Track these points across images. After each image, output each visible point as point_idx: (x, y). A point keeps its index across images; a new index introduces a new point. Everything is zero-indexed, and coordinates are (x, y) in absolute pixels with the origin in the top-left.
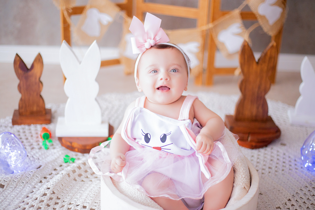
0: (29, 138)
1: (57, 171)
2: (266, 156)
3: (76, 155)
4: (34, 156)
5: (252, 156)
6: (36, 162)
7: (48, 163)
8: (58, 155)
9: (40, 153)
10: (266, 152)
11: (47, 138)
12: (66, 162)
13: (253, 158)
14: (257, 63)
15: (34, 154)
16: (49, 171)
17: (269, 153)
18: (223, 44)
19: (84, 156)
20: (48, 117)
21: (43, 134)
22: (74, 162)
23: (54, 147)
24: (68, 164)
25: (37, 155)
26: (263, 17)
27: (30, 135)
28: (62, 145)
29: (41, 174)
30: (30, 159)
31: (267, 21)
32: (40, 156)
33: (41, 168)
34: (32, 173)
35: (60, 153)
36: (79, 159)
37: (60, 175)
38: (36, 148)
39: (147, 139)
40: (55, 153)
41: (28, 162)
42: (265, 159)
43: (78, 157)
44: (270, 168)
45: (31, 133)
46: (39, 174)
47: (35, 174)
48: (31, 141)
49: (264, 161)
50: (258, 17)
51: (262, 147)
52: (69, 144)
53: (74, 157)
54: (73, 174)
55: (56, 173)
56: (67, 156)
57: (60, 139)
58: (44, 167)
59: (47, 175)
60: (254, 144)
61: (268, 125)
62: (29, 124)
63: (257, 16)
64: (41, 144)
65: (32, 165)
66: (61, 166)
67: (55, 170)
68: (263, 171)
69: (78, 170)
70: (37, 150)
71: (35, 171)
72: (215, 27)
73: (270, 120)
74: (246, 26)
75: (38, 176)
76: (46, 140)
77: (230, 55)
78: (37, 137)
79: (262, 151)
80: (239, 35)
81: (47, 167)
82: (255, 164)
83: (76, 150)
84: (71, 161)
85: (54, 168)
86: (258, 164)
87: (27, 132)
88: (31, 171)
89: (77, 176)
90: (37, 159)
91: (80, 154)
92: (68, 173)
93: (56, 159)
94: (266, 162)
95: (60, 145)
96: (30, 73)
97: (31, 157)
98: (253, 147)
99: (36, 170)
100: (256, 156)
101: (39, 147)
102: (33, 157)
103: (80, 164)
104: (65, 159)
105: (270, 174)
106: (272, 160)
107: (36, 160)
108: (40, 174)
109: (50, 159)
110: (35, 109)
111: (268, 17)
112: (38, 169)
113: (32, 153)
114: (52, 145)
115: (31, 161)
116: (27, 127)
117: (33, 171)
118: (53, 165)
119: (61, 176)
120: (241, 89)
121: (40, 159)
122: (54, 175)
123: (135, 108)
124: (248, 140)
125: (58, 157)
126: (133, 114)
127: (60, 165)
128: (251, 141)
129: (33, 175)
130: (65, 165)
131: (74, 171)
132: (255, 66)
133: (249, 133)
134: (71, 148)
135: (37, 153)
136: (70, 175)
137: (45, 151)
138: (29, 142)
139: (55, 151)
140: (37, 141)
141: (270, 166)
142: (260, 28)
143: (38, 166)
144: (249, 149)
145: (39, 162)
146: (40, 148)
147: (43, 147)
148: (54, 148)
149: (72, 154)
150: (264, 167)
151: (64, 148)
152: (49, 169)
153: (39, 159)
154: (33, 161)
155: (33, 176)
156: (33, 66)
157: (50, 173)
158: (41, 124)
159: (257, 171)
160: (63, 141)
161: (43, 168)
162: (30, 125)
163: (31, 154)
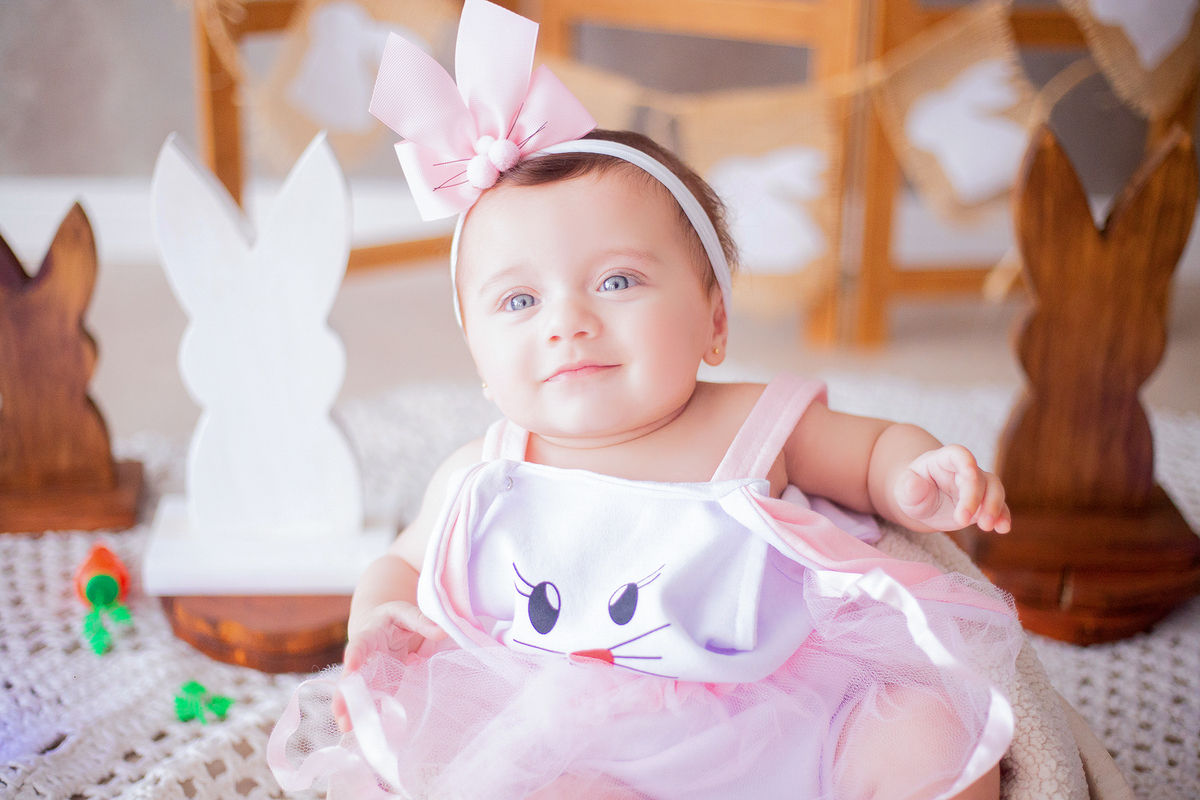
0: (30, 598)
1: (139, 765)
2: (1149, 678)
3: (239, 682)
4: (39, 689)
5: (1085, 682)
6: (42, 716)
7: (100, 722)
8: (149, 681)
9: (68, 675)
10: (1149, 660)
11: (108, 601)
12: (187, 719)
13: (1086, 692)
14: (1104, 234)
15: (41, 678)
16: (98, 762)
17: (1165, 666)
18: (931, 159)
19: (273, 684)
20: (126, 497)
21: (87, 581)
22: (222, 718)
23: (138, 640)
24: (193, 726)
25: (55, 683)
26: (1114, 33)
27: (35, 582)
28: (179, 631)
29: (59, 778)
30: (16, 701)
31: (1131, 51)
32: (65, 686)
33: (63, 747)
34: (12, 773)
35: (161, 672)
36: (248, 701)
37: (144, 788)
38: (51, 649)
39: (543, 613)
40: (136, 673)
41: (5, 719)
42: (1148, 696)
43: (247, 690)
44: (1171, 740)
45: (38, 572)
46: (49, 781)
47: (28, 780)
48: (37, 612)
49: (1143, 705)
50: (1091, 34)
51: (1126, 635)
52: (203, 628)
53: (230, 692)
54: (207, 779)
55: (134, 776)
56: (194, 687)
57: (168, 603)
58: (80, 742)
59: (89, 782)
60: (1090, 622)
61: (1154, 529)
62: (36, 533)
63: (1088, 26)
64: (79, 626)
65: (23, 731)
66: (160, 736)
67: (130, 756)
68: (1142, 759)
69: (238, 758)
70: (58, 658)
71: (27, 762)
72: (895, 80)
73: (1160, 504)
74: (1036, 73)
75: (41, 789)
76: (102, 609)
77: (966, 209)
78: (66, 595)
79: (1130, 652)
80: (1007, 114)
81: (93, 745)
82: (1099, 719)
83: (240, 656)
84: (209, 714)
85: (127, 749)
86: (1114, 722)
87: (23, 567)
88: (12, 763)
89: (232, 790)
90: (49, 702)
91: (255, 677)
92: (182, 778)
93: (139, 703)
94: (1153, 709)
95: (166, 632)
96: (36, 295)
97: (22, 691)
98: (1086, 638)
99: (33, 758)
100: (1100, 681)
101: (66, 640)
102: (33, 692)
103: (248, 728)
104: (180, 702)
105: (1175, 773)
106: (1178, 701)
107: (47, 709)
108: (51, 778)
109: (111, 700)
110: (64, 459)
111: (1134, 31)
112: (49, 754)
113: (31, 674)
114: (131, 632)
115: (21, 713)
116: (23, 545)
117: (21, 767)
118: (122, 735)
119: (149, 795)
120: (1025, 359)
121: (66, 700)
122: (121, 783)
123: (483, 464)
124: (1058, 601)
125: (151, 695)
126: (470, 494)
127: (154, 731)
128: (1077, 607)
129: (19, 786)
130: (178, 731)
131: (215, 769)
132: (1089, 248)
133: (1065, 571)
134: (217, 648)
135: (53, 670)
136: (197, 785)
137: (96, 660)
138: (25, 617)
139: (139, 661)
140: (63, 614)
141: (1174, 731)
142: (1099, 83)
143: (50, 738)
144: (1065, 644)
145: (58, 718)
146: (73, 649)
147: (86, 642)
148: (137, 648)
149: (219, 677)
150: (1144, 737)
151: (183, 646)
152: (103, 752)
153: (59, 701)
154: (30, 710)
155: (19, 790)
156: (47, 264)
157: (106, 774)
158: (91, 529)
159: (1113, 754)
160: (181, 612)
161: (73, 750)
162: (41, 535)
163: (25, 677)
